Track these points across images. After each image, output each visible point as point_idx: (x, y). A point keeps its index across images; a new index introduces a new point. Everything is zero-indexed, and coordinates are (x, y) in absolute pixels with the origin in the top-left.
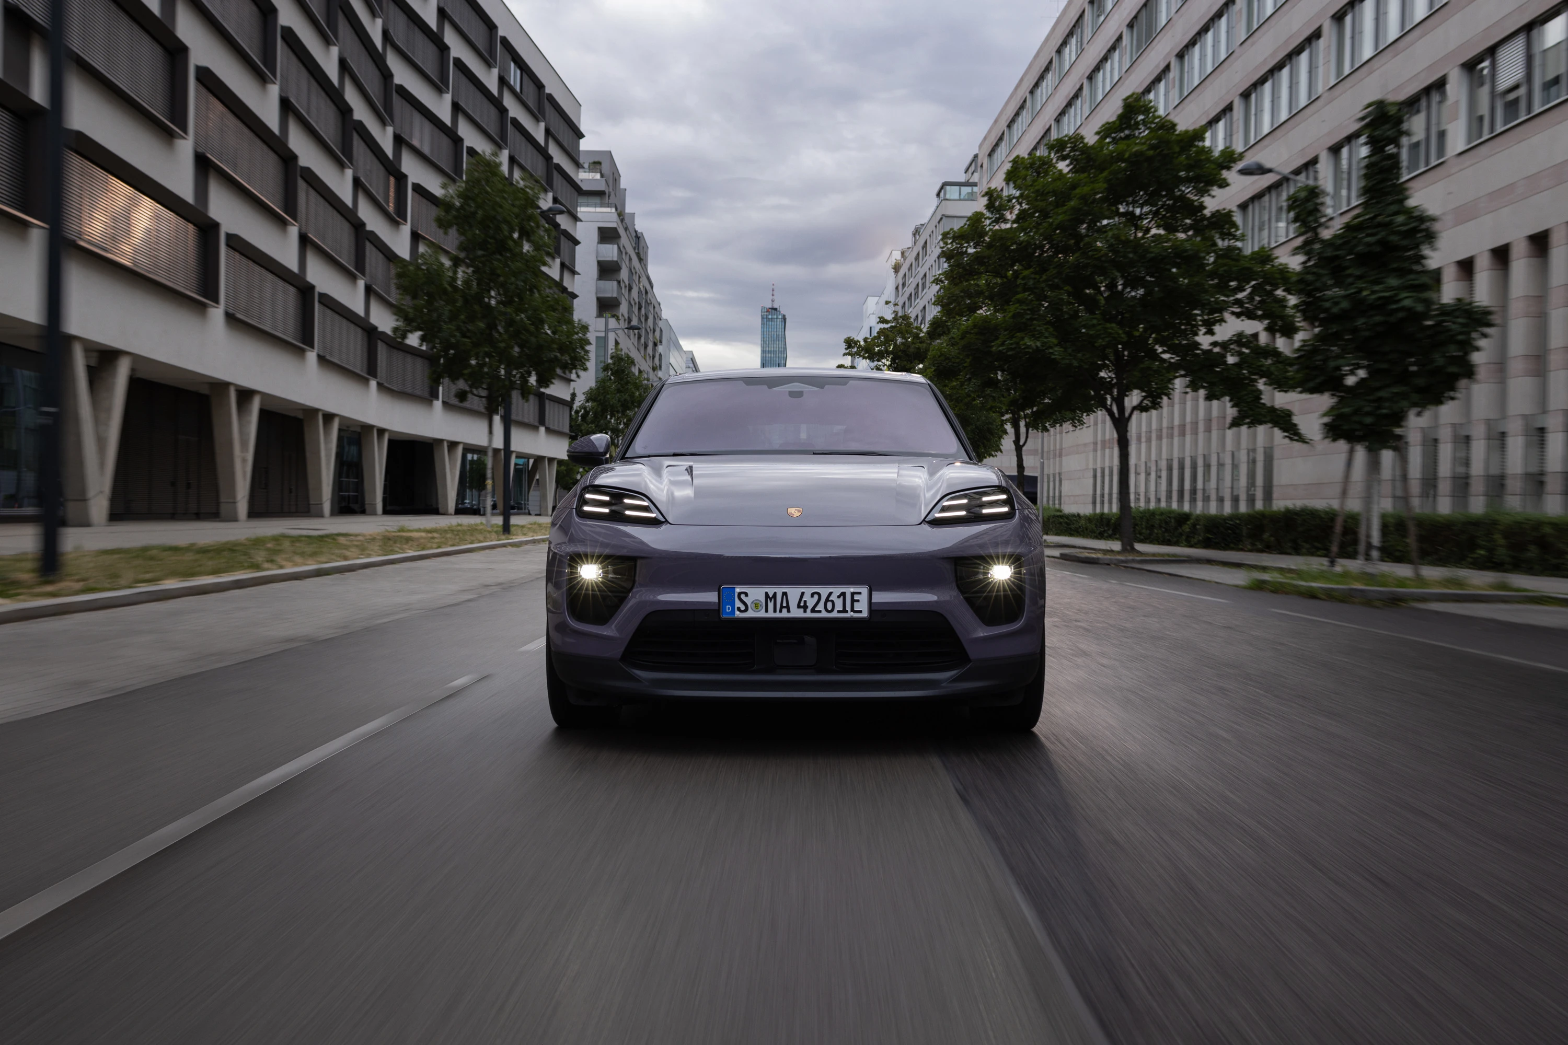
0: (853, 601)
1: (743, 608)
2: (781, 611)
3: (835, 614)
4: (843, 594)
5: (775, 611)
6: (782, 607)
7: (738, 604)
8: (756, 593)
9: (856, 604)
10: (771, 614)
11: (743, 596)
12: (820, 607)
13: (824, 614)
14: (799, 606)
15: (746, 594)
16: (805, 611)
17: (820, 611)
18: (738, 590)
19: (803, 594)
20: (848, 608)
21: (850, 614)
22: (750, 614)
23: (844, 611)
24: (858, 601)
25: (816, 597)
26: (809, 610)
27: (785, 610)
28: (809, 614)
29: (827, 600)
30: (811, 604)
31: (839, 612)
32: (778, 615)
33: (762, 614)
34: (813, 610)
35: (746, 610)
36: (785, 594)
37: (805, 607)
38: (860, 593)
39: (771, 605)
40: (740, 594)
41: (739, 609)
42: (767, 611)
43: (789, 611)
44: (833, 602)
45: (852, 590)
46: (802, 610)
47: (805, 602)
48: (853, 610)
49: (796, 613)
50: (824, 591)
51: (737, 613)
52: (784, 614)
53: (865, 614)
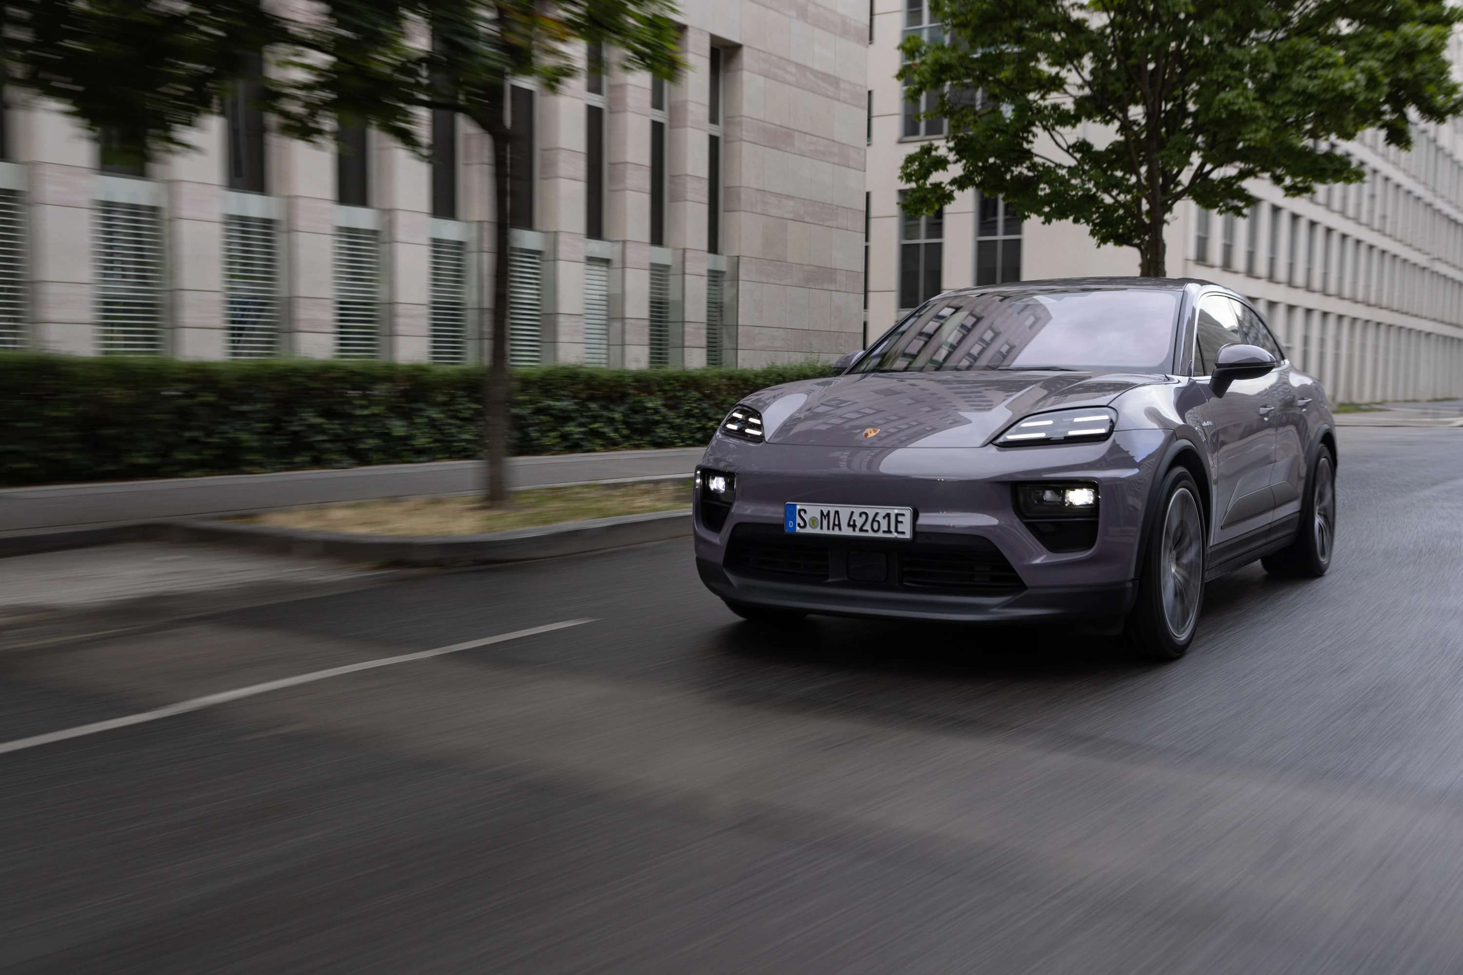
0: (897, 522)
1: (802, 524)
2: (833, 529)
3: (880, 535)
4: (888, 515)
5: (828, 528)
6: (834, 525)
7: (799, 520)
8: (813, 511)
9: (899, 525)
10: (825, 531)
11: (802, 513)
12: (867, 527)
13: (871, 534)
14: (849, 525)
15: (805, 511)
16: (854, 530)
17: (867, 531)
18: (798, 507)
19: (852, 513)
20: (893, 529)
21: (895, 535)
22: (808, 530)
23: (889, 531)
24: (901, 522)
25: (864, 516)
26: (857, 529)
27: (837, 528)
28: (857, 533)
29: (874, 520)
30: (859, 524)
31: (884, 532)
32: (831, 532)
33: (817, 531)
34: (861, 530)
35: (805, 526)
36: (837, 512)
37: (854, 526)
38: (903, 515)
39: (825, 523)
40: (800, 510)
41: (799, 525)
42: (821, 528)
43: (840, 529)
44: (878, 522)
45: (896, 511)
46: (851, 529)
47: (854, 521)
48: (897, 531)
49: (847, 531)
50: (871, 511)
51: (798, 528)
52: (836, 532)
53: (908, 536)
